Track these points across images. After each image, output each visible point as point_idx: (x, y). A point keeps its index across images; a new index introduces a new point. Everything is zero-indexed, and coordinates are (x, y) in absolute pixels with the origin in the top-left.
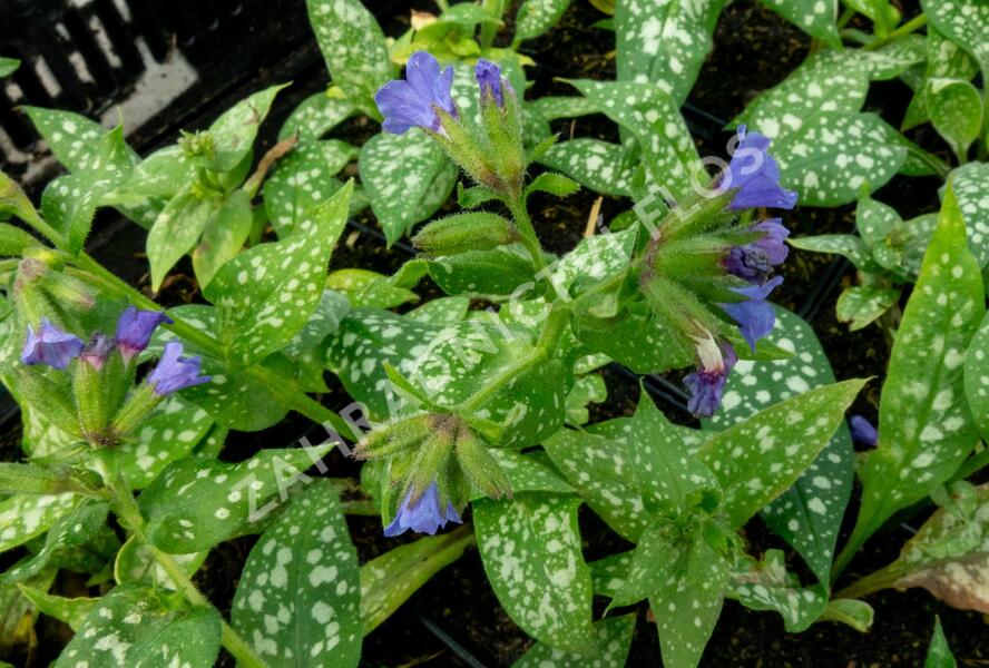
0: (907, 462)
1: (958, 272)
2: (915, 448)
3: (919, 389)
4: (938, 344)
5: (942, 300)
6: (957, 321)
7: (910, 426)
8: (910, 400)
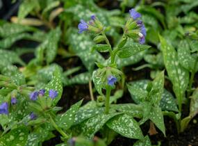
0: (180, 85)
1: (169, 48)
2: (180, 82)
3: (174, 72)
4: (173, 62)
5: (169, 54)
6: (173, 57)
7: (176, 79)
8: (174, 74)
